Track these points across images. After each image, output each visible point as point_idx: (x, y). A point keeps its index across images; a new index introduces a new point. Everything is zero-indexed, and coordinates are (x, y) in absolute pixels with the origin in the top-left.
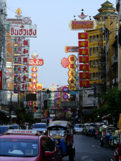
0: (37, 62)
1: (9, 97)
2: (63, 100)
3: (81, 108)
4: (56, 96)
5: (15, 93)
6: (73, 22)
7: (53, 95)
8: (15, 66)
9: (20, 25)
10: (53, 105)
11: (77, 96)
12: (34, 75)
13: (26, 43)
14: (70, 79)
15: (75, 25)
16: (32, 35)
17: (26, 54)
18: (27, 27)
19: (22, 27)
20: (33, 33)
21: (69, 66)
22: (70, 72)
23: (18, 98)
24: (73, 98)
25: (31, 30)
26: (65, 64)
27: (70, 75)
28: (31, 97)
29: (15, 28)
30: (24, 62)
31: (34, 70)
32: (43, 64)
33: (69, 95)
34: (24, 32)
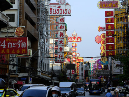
0: (76, 39)
1: (51, 66)
2: (98, 70)
4: (94, 67)
5: (56, 62)
6: (101, 2)
7: (92, 66)
8: (56, 41)
9: (57, 6)
10: (91, 74)
11: (109, 66)
12: (74, 49)
13: (62, 20)
14: (102, 52)
15: (102, 5)
16: (67, 14)
17: (62, 29)
18: (63, 8)
19: (59, 7)
20: (68, 12)
21: (102, 42)
22: (102, 47)
23: (61, 67)
24: (106, 68)
25: (66, 10)
26: (98, 41)
27: (102, 49)
28: (71, 66)
29: (53, 8)
30: (60, 36)
31: (74, 45)
32: (81, 40)
33: (103, 66)
34: (60, 12)
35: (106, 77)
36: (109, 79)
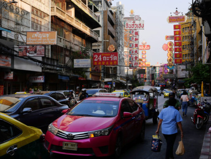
0: (146, 47)
1: (126, 71)
2: (164, 74)
3: (177, 79)
4: (160, 70)
5: (130, 68)
6: (170, 17)
7: (157, 69)
8: (130, 50)
9: (132, 21)
10: (157, 77)
11: (174, 70)
12: (144, 56)
13: (137, 33)
14: (169, 59)
15: (171, 19)
16: (141, 28)
17: (137, 41)
18: (137, 22)
19: (134, 22)
20: (141, 26)
21: (168, 49)
22: (169, 54)
23: (133, 72)
24: (172, 72)
25: (140, 24)
26: (165, 48)
27: (169, 56)
28: (142, 71)
29: (129, 23)
30: (135, 47)
31: (144, 53)
32: (150, 48)
33: (168, 70)
34: (135, 26)
35: (172, 80)
36: (174, 82)
